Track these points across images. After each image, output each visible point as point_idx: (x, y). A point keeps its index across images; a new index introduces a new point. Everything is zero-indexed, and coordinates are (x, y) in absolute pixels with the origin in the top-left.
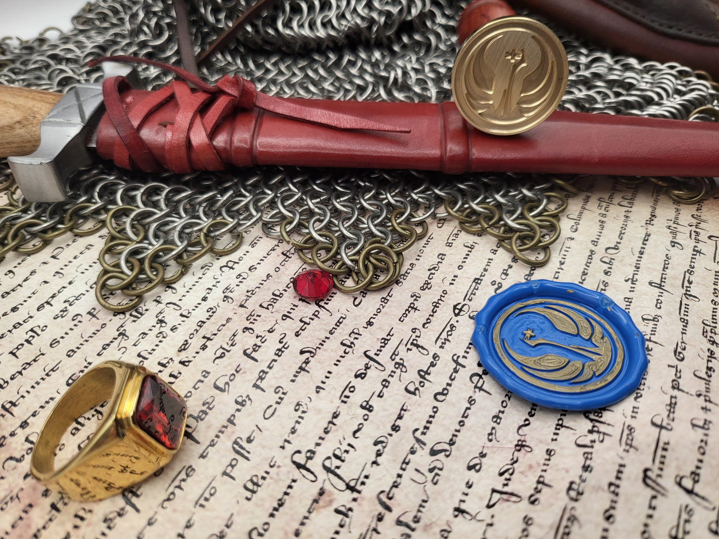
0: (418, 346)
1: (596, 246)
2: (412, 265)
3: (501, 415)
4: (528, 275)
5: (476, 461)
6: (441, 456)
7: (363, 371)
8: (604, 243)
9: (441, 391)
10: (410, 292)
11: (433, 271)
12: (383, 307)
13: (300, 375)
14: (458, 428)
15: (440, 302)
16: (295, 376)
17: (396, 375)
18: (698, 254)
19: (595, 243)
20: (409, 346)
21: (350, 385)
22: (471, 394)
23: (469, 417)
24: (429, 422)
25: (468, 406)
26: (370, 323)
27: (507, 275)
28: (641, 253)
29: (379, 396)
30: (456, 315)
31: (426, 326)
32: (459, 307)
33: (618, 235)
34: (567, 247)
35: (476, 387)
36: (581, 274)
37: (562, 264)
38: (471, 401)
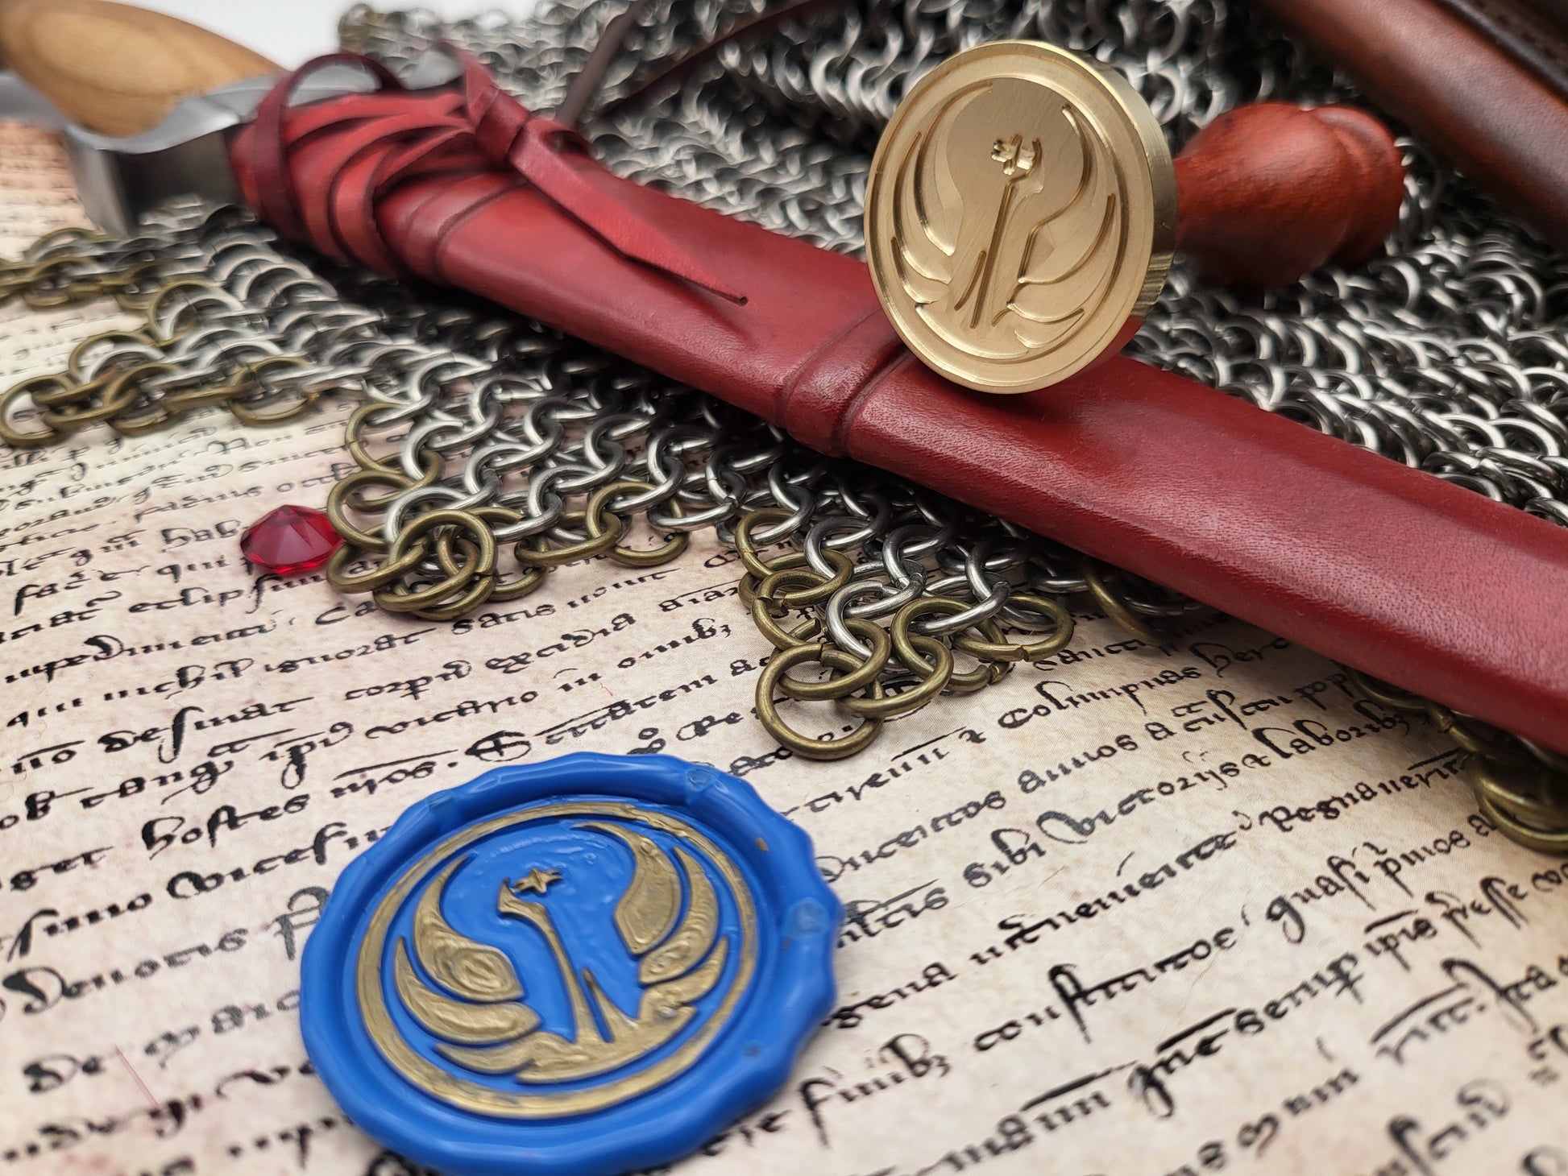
0: (297, 758)
1: (1025, 790)
2: (547, 608)
3: (249, 1019)
4: (751, 762)
5: (63, 1068)
6: (16, 1000)
7: (129, 738)
8: (1061, 795)
9: (204, 875)
10: (459, 655)
11: (566, 643)
12: (364, 653)
13: (33, 676)
14: (128, 970)
15: (487, 709)
16: (25, 674)
17: (174, 784)
18: (1338, 985)
19: (1029, 782)
20: (282, 751)
21: (71, 748)
22: (251, 923)
23: (180, 968)
24: (93, 917)
25: (212, 942)
26: (287, 667)
27: (700, 730)
28: (1149, 881)
29: (86, 803)
30: (474, 751)
31: (373, 734)
32: (504, 740)
33: (1126, 796)
34: (935, 751)
35: (283, 920)
36: (895, 835)
37: (874, 781)
38: (232, 940)
